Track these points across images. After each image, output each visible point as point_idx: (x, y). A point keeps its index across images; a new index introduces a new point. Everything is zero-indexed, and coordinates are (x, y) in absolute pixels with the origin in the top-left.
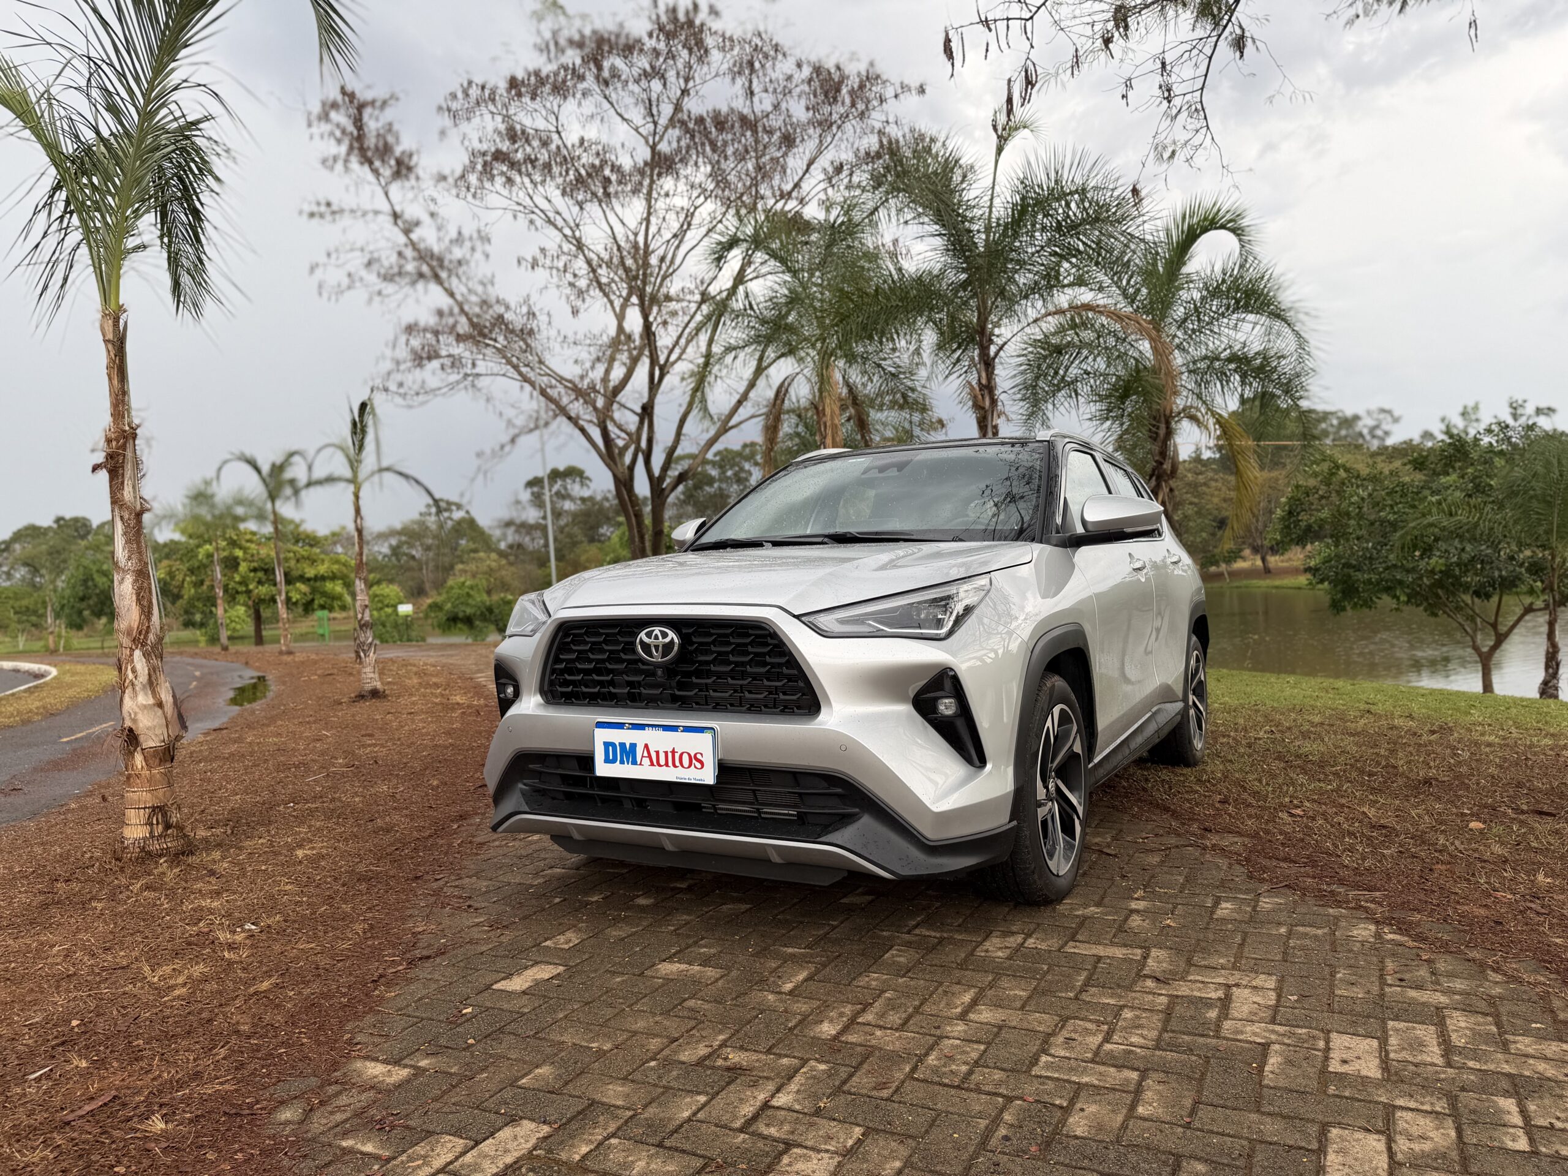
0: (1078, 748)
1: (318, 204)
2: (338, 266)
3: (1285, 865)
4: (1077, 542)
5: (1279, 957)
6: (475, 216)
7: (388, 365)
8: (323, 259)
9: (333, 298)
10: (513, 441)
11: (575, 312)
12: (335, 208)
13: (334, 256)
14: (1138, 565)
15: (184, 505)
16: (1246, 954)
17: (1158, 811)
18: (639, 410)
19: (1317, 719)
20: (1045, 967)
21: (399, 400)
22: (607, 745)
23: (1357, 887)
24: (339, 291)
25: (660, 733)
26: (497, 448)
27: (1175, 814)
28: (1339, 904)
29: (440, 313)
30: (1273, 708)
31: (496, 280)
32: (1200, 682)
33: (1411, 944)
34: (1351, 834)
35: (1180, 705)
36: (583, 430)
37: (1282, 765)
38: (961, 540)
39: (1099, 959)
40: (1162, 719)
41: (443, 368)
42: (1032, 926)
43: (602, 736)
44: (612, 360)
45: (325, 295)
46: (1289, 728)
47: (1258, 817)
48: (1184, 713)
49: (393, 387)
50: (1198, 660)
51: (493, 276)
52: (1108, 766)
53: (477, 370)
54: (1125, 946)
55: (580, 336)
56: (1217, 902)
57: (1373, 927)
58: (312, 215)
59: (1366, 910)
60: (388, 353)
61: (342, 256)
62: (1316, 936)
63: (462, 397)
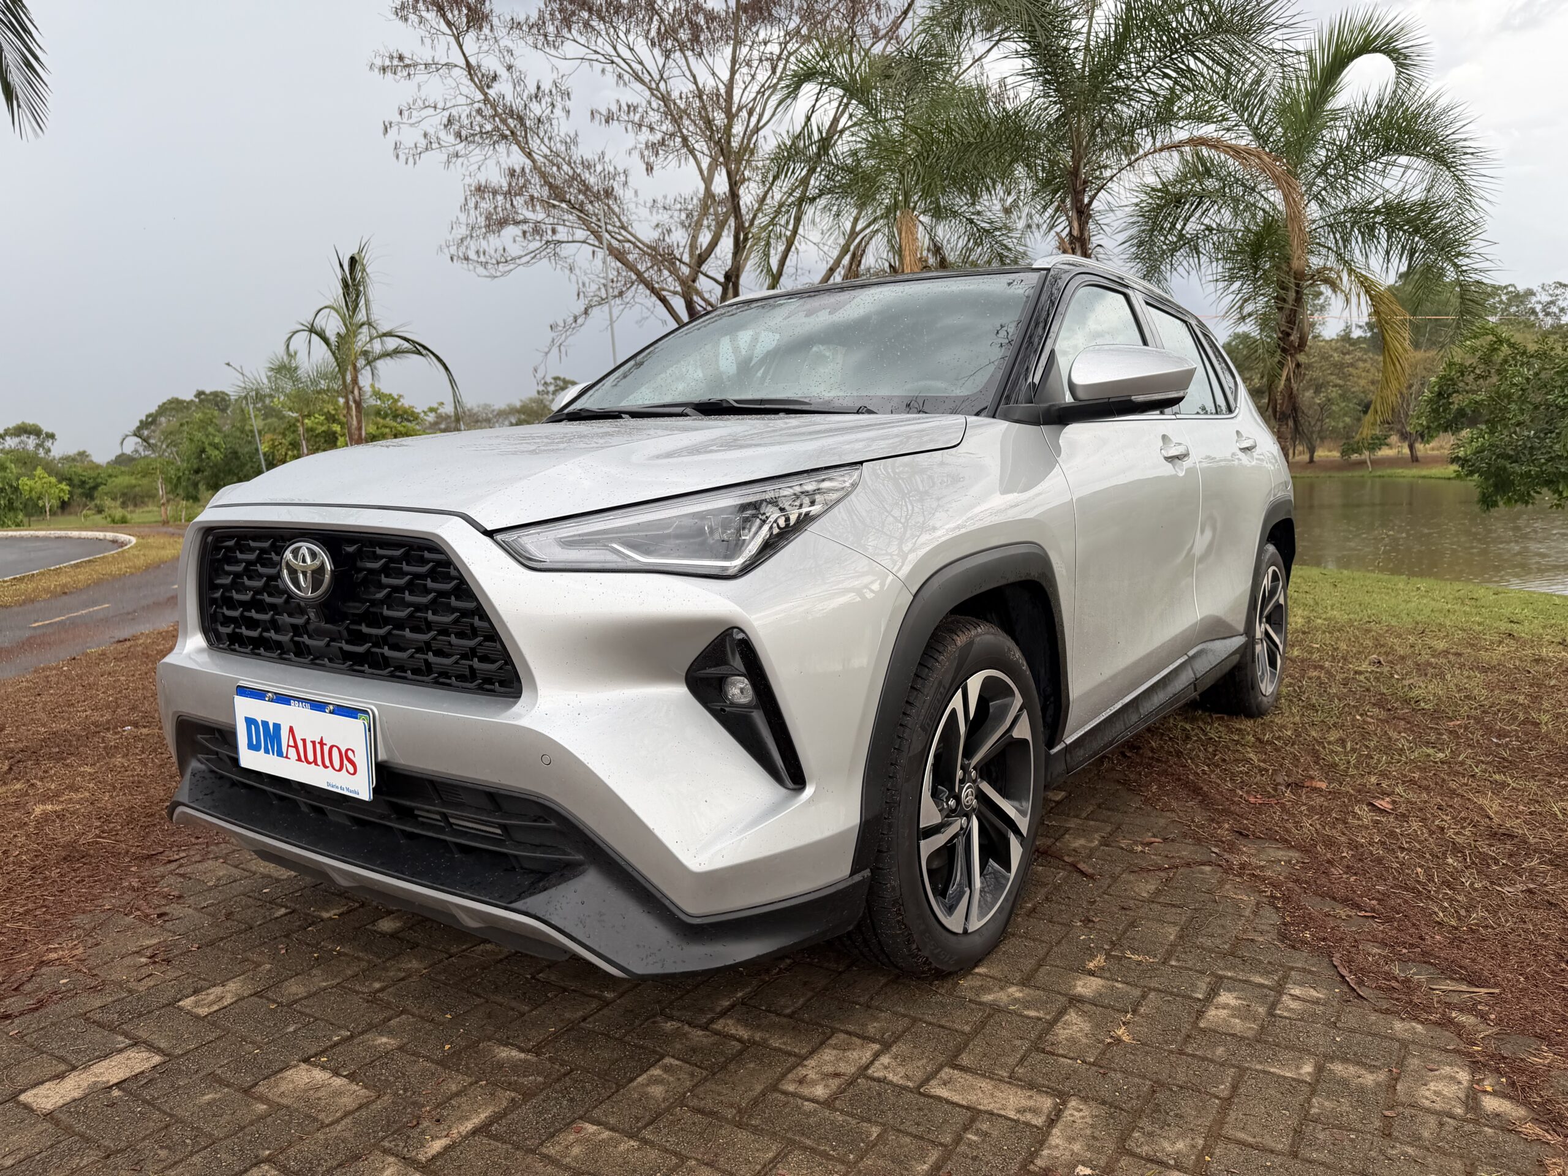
0: (1023, 731)
1: (391, 58)
2: (412, 125)
3: (1342, 912)
4: (1063, 417)
5: (1282, 1144)
6: (554, 68)
7: (463, 231)
8: (396, 118)
9: (411, 160)
10: (586, 312)
11: (650, 168)
12: (407, 61)
13: (406, 114)
14: (1173, 452)
15: (269, 378)
16: (1228, 1130)
17: (1183, 794)
18: (722, 279)
19: (1441, 645)
20: (875, 1131)
21: (480, 270)
22: (250, 722)
23: (1449, 970)
24: (417, 154)
25: (306, 712)
26: (570, 320)
27: (1206, 801)
28: (1414, 1011)
29: (512, 173)
30: (1390, 629)
31: (579, 140)
32: (1278, 606)
33: (1531, 1129)
34: (1457, 849)
35: (1239, 641)
36: (664, 301)
37: (1383, 715)
38: (870, 412)
39: (974, 1114)
40: (1203, 666)
41: (524, 233)
42: (901, 1024)
43: (245, 708)
44: (699, 225)
45: (402, 157)
46: (1403, 658)
47: (1324, 812)
48: (1246, 652)
49: (472, 255)
50: (1275, 577)
51: (577, 135)
52: (1096, 745)
53: (558, 237)
54: (1031, 1086)
55: (669, 201)
56: (1213, 993)
57: (1464, 1076)
58: (384, 69)
59: (1459, 1030)
60: (463, 218)
61: (415, 113)
62: (1362, 1089)
63: (544, 265)
